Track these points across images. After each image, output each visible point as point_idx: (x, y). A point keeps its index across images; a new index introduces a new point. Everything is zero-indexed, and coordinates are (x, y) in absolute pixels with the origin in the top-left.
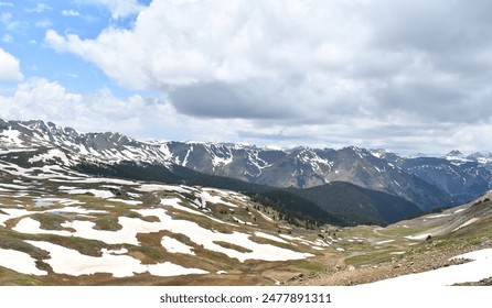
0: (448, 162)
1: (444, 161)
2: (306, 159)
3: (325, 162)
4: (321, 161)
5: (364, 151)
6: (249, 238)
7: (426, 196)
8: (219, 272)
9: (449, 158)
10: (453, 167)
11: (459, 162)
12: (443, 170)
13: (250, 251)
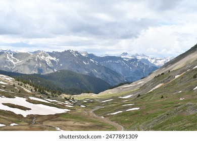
0: (122, 59)
1: (120, 58)
2: (43, 57)
3: (54, 59)
4: (52, 58)
5: (76, 52)
6: (27, 101)
7: (111, 77)
8: (12, 125)
9: (122, 57)
10: (125, 61)
11: (128, 59)
12: (120, 63)
13: (29, 109)
